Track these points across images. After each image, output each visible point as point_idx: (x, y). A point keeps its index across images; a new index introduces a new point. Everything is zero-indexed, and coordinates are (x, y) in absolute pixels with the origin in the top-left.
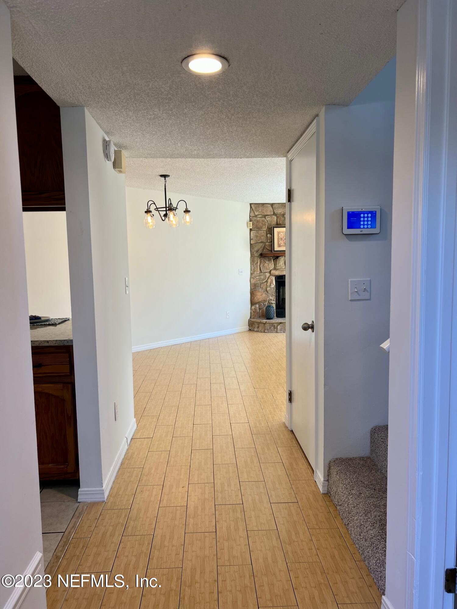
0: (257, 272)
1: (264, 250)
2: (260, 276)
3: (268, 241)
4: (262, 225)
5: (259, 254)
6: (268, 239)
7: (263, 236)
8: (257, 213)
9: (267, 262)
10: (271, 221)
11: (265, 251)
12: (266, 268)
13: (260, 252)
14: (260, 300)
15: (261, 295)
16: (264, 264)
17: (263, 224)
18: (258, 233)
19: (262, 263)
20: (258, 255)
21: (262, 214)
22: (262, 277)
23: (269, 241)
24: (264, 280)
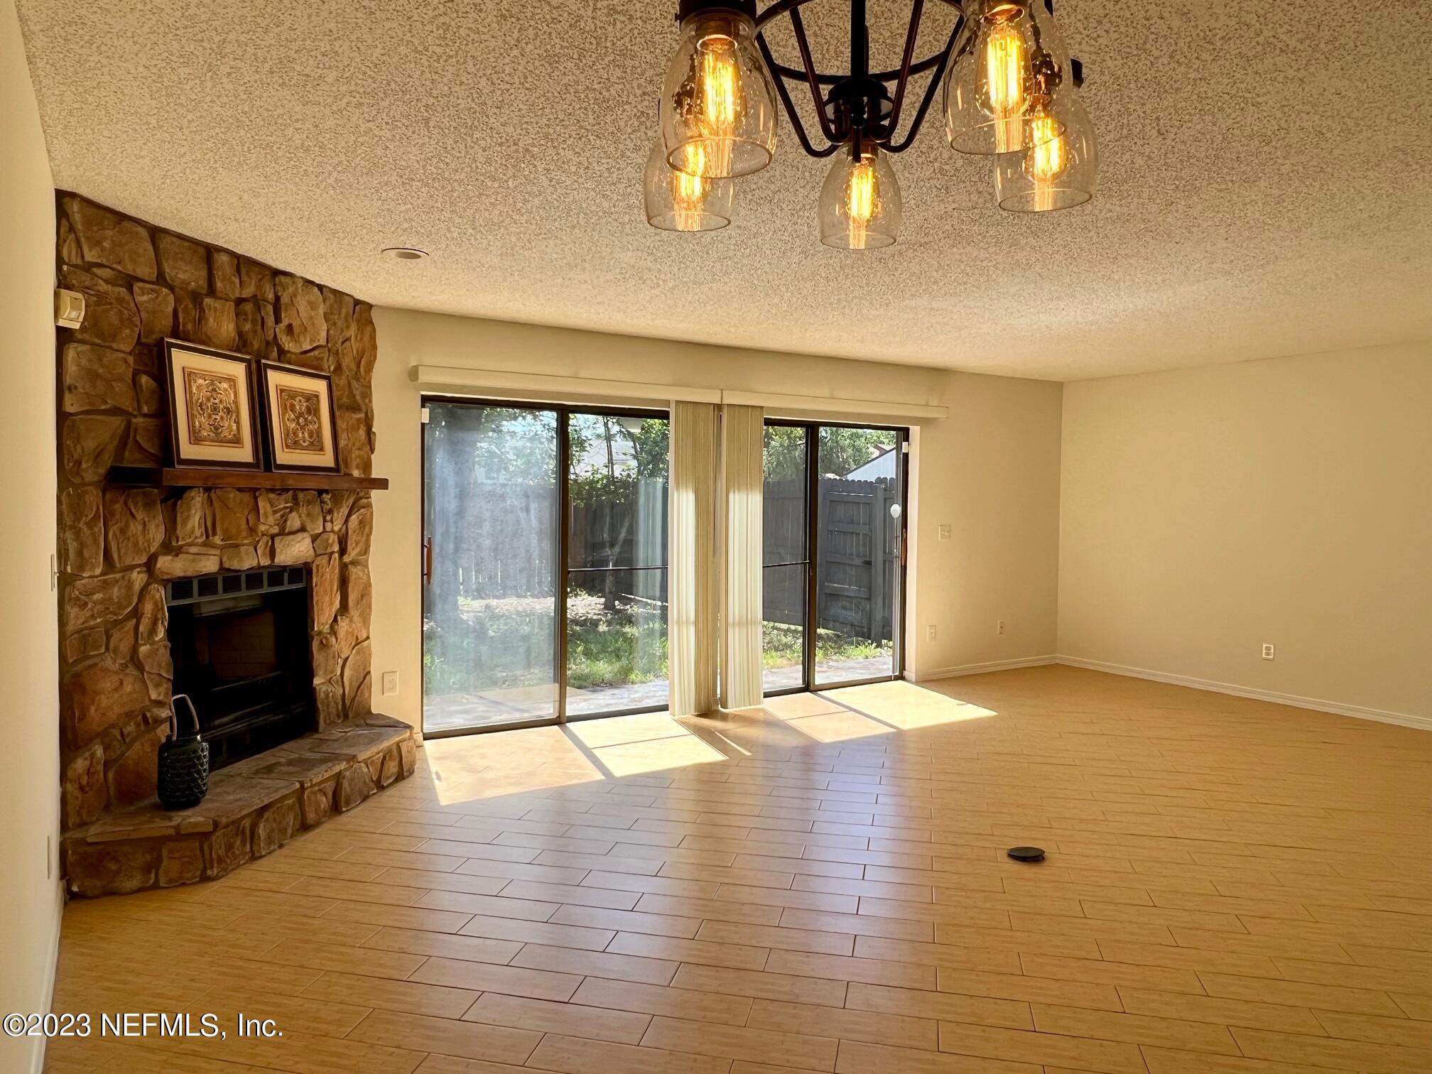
0: (92, 568)
1: (127, 454)
2: (106, 585)
3: (139, 408)
4: (116, 321)
5: (102, 471)
6: (142, 401)
7: (120, 378)
8: (94, 252)
9: (140, 515)
10: (154, 312)
11: (132, 459)
12: (136, 544)
13: (108, 461)
14: (112, 716)
15: (116, 690)
16: (127, 526)
17: (122, 320)
18: (100, 360)
19: (117, 517)
20: (96, 479)
21: (114, 266)
22: (116, 592)
23: (145, 409)
24: (126, 607)
